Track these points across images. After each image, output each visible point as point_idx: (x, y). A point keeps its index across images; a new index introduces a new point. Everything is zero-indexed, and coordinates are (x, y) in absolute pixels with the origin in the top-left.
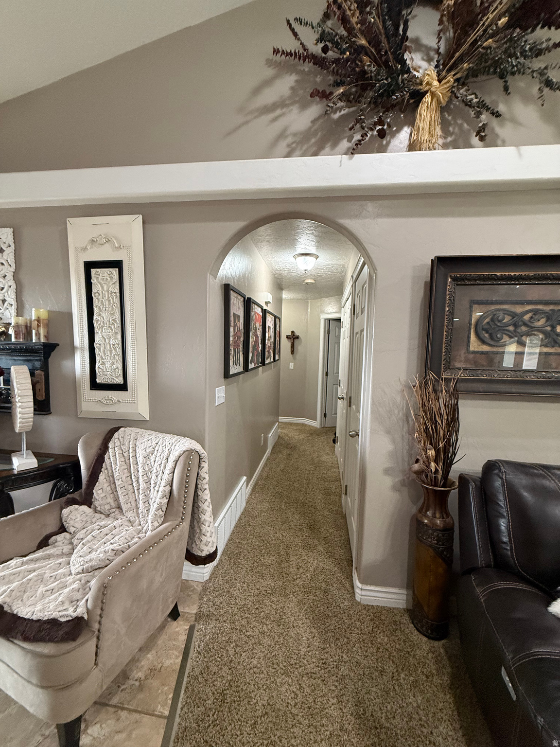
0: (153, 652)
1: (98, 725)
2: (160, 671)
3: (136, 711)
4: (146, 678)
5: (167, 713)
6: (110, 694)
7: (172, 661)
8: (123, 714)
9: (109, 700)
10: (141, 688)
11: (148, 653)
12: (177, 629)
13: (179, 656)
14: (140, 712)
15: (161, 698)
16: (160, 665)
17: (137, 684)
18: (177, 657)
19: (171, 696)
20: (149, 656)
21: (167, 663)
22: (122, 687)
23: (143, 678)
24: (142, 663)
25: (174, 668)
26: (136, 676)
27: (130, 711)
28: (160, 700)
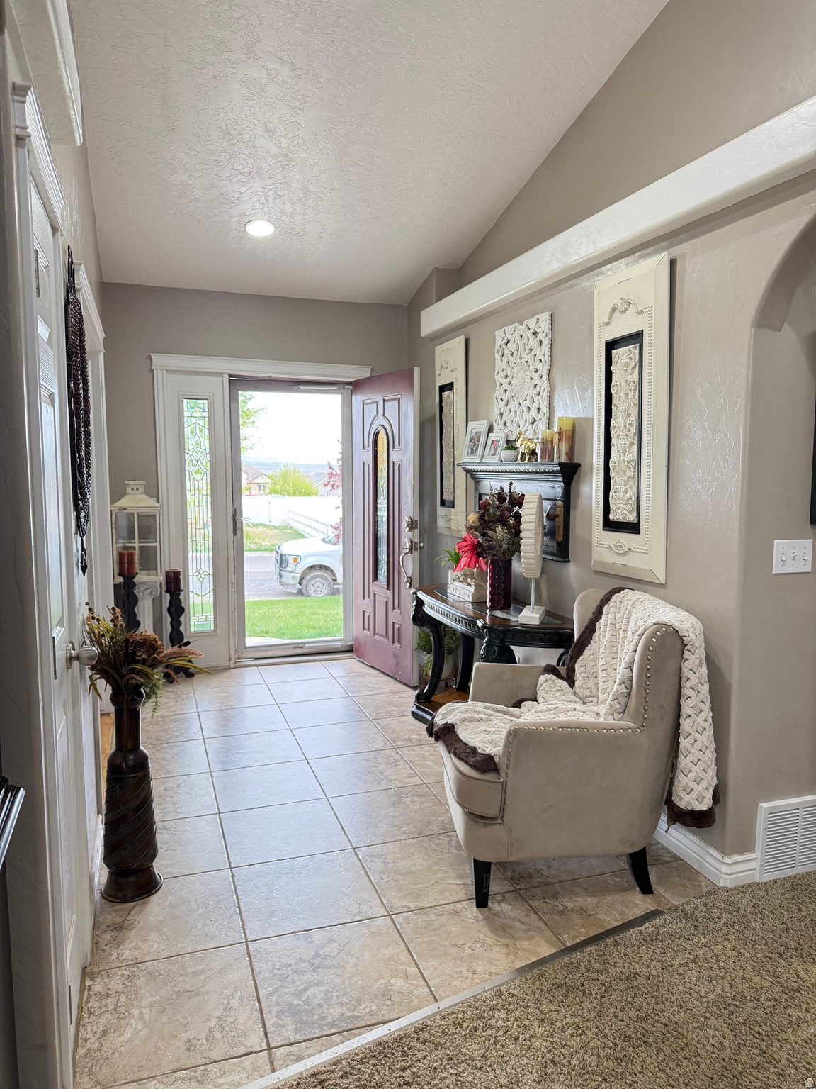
0: (596, 900)
1: (510, 907)
2: (589, 916)
3: (545, 923)
4: (572, 911)
5: (568, 944)
6: (534, 897)
7: (608, 919)
8: (533, 916)
9: (530, 899)
10: (562, 913)
11: (590, 897)
12: (638, 902)
13: (619, 921)
14: (547, 925)
15: (573, 933)
16: (594, 913)
17: (561, 908)
18: (616, 920)
19: (583, 938)
20: (589, 899)
21: (602, 916)
22: (547, 900)
23: (569, 908)
24: (578, 899)
25: (605, 924)
26: (565, 903)
27: (540, 919)
28: (570, 932)
